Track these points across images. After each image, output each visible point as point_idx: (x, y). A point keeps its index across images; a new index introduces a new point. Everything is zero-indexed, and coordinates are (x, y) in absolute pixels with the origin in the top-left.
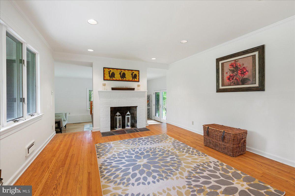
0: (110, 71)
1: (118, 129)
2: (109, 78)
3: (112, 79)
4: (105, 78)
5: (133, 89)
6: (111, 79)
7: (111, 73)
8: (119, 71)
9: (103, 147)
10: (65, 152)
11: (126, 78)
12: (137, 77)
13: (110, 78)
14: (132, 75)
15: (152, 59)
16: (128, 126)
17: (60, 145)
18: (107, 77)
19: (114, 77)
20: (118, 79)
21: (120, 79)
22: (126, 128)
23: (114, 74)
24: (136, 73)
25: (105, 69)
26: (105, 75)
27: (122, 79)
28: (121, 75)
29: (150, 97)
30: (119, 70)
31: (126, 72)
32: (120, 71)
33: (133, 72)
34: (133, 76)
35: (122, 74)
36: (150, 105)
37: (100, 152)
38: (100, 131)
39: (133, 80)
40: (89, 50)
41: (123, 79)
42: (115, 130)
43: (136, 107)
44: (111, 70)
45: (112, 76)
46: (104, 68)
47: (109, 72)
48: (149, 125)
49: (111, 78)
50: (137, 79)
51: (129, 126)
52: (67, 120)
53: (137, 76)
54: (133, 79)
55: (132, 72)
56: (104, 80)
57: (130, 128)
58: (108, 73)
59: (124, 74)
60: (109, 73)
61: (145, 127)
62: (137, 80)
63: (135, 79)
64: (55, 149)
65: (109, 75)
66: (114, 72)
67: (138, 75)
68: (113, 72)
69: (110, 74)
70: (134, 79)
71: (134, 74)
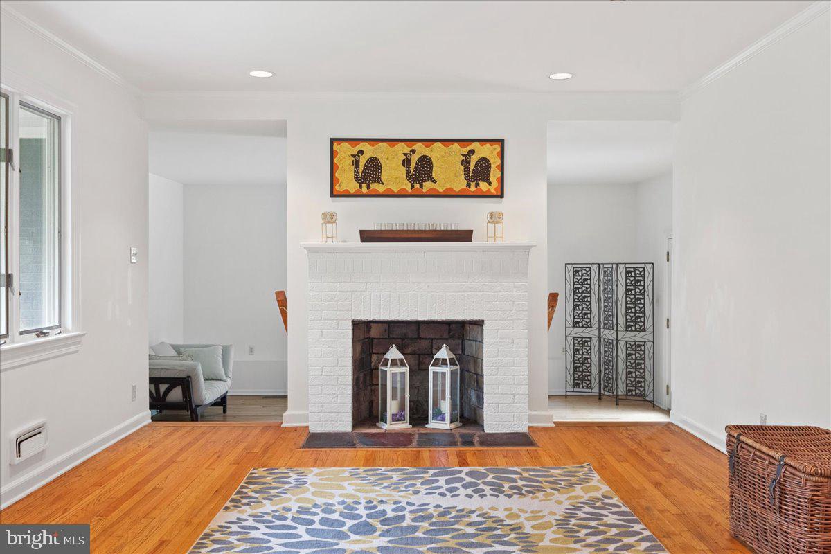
0: (361, 152)
1: (389, 426)
2: (353, 186)
3: (368, 187)
4: (337, 188)
5: (466, 236)
6: (364, 190)
7: (363, 161)
8: (404, 148)
9: (271, 482)
10: (136, 480)
11: (434, 181)
12: (494, 175)
13: (361, 187)
14: (466, 162)
15: (553, 77)
16: (439, 415)
17: (140, 456)
18: (348, 182)
19: (378, 180)
20: (395, 190)
21: (408, 187)
22: (433, 424)
23: (380, 167)
24: (483, 151)
25: (336, 146)
26: (337, 174)
27: (417, 186)
28: (412, 169)
29: (648, 277)
30: (403, 144)
31: (435, 152)
32: (407, 150)
33: (472, 152)
34: (472, 168)
35: (413, 164)
36: (649, 324)
37: (247, 493)
38: (307, 427)
39: (473, 189)
40: (253, 74)
41: (421, 186)
42: (379, 427)
43: (479, 323)
44: (365, 146)
45: (370, 173)
46: (333, 141)
47: (353, 156)
48: (555, 423)
49: (364, 186)
50: (490, 183)
51: (443, 419)
52: (230, 375)
53: (493, 167)
54: (473, 184)
55: (465, 151)
56: (332, 195)
57: (446, 425)
58: (351, 161)
59: (425, 163)
60: (356, 164)
61: (524, 429)
62: (493, 187)
63: (484, 186)
64: (115, 466)
65: (356, 172)
66: (379, 156)
67: (495, 162)
68: (372, 155)
69: (361, 168)
70: (477, 185)
71: (474, 160)
